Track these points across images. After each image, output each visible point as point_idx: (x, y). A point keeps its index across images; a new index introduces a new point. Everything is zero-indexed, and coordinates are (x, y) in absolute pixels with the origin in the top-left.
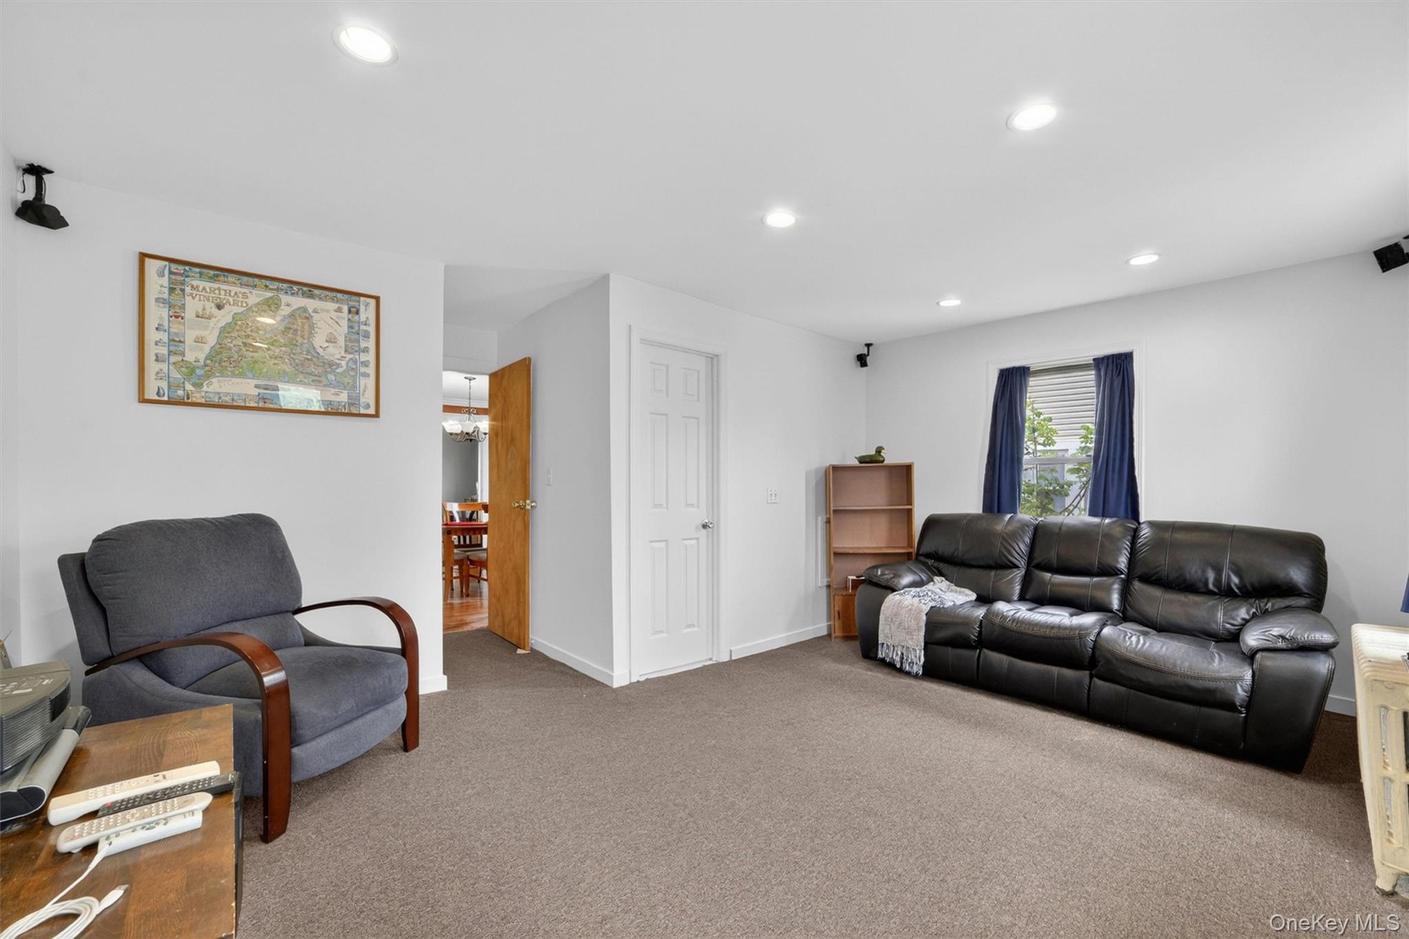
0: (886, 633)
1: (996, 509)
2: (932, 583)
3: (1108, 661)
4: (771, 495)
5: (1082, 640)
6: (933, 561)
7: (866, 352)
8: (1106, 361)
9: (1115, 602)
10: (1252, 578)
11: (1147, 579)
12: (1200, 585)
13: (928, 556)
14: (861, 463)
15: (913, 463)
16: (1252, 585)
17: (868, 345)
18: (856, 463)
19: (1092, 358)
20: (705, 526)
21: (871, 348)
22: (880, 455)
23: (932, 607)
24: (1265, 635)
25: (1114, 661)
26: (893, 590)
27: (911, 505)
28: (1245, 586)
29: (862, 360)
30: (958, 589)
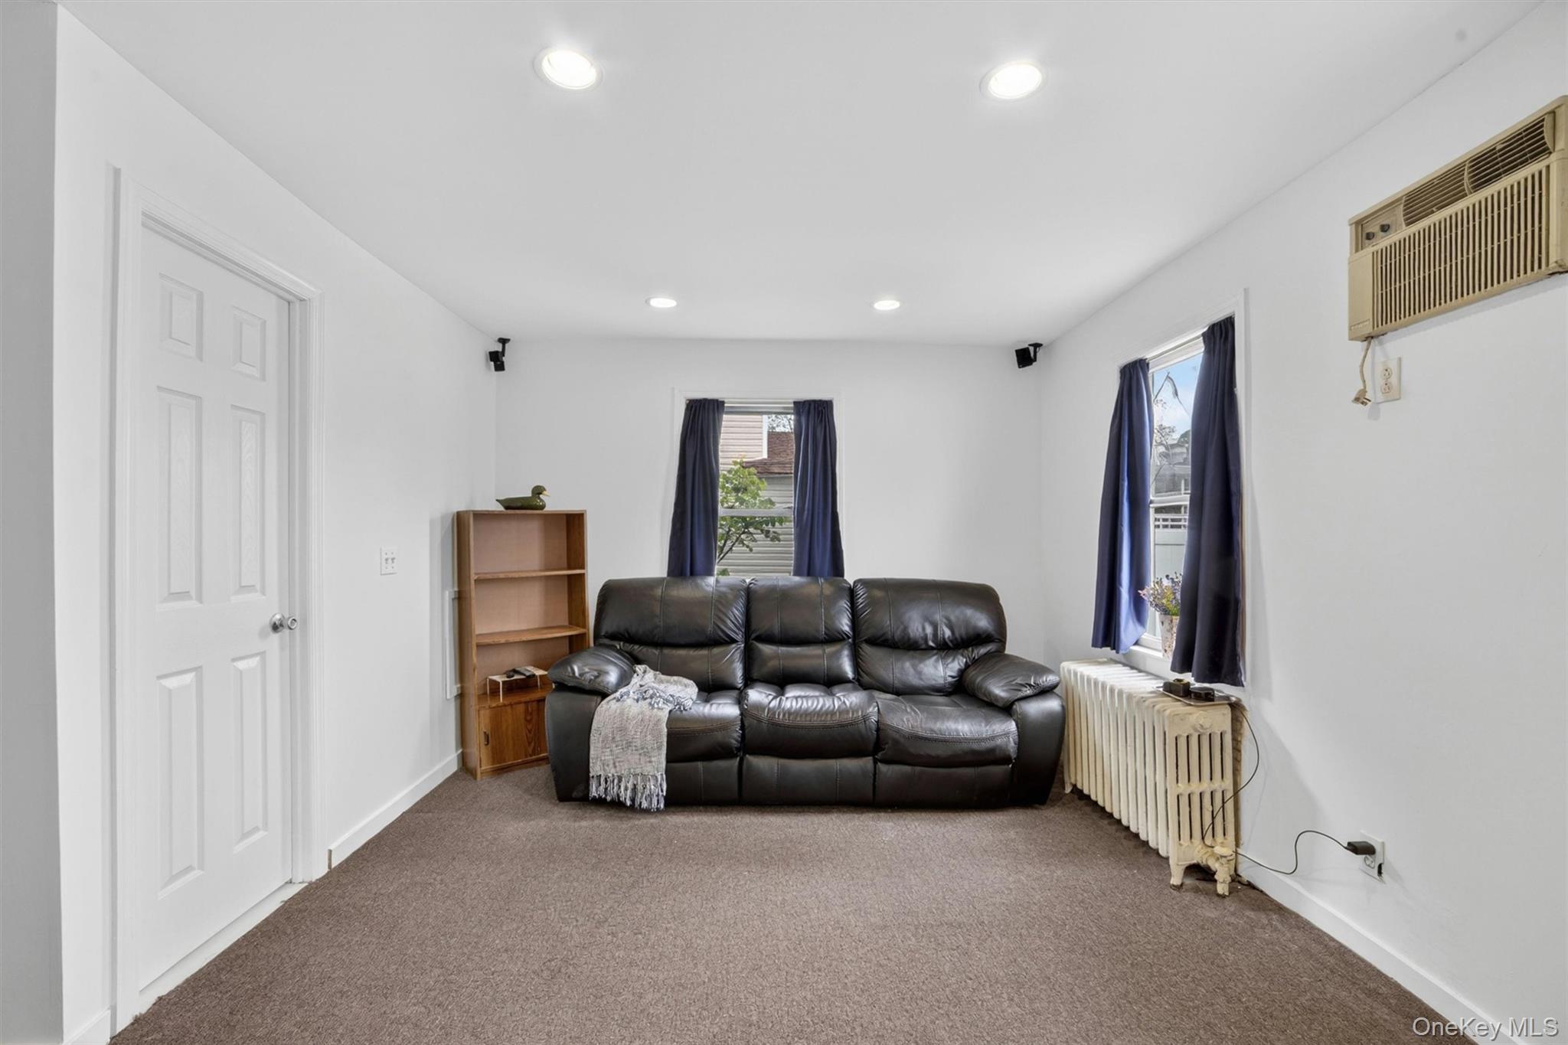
0: (602, 761)
1: (688, 573)
2: (635, 675)
3: (896, 742)
4: (387, 560)
5: (867, 722)
6: (622, 643)
7: (500, 350)
8: (807, 406)
9: (847, 668)
10: (961, 632)
11: (874, 642)
12: (921, 642)
13: (614, 637)
14: (507, 508)
15: (585, 511)
16: (962, 639)
17: (504, 341)
18: (500, 508)
19: (792, 401)
20: (276, 628)
21: (507, 345)
22: (539, 498)
23: (670, 711)
24: (1013, 685)
25: (902, 740)
26: (604, 695)
27: (584, 568)
28: (956, 639)
29: (497, 360)
30: (668, 678)
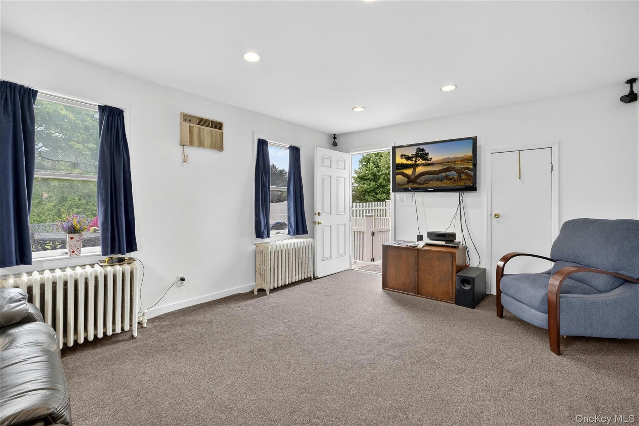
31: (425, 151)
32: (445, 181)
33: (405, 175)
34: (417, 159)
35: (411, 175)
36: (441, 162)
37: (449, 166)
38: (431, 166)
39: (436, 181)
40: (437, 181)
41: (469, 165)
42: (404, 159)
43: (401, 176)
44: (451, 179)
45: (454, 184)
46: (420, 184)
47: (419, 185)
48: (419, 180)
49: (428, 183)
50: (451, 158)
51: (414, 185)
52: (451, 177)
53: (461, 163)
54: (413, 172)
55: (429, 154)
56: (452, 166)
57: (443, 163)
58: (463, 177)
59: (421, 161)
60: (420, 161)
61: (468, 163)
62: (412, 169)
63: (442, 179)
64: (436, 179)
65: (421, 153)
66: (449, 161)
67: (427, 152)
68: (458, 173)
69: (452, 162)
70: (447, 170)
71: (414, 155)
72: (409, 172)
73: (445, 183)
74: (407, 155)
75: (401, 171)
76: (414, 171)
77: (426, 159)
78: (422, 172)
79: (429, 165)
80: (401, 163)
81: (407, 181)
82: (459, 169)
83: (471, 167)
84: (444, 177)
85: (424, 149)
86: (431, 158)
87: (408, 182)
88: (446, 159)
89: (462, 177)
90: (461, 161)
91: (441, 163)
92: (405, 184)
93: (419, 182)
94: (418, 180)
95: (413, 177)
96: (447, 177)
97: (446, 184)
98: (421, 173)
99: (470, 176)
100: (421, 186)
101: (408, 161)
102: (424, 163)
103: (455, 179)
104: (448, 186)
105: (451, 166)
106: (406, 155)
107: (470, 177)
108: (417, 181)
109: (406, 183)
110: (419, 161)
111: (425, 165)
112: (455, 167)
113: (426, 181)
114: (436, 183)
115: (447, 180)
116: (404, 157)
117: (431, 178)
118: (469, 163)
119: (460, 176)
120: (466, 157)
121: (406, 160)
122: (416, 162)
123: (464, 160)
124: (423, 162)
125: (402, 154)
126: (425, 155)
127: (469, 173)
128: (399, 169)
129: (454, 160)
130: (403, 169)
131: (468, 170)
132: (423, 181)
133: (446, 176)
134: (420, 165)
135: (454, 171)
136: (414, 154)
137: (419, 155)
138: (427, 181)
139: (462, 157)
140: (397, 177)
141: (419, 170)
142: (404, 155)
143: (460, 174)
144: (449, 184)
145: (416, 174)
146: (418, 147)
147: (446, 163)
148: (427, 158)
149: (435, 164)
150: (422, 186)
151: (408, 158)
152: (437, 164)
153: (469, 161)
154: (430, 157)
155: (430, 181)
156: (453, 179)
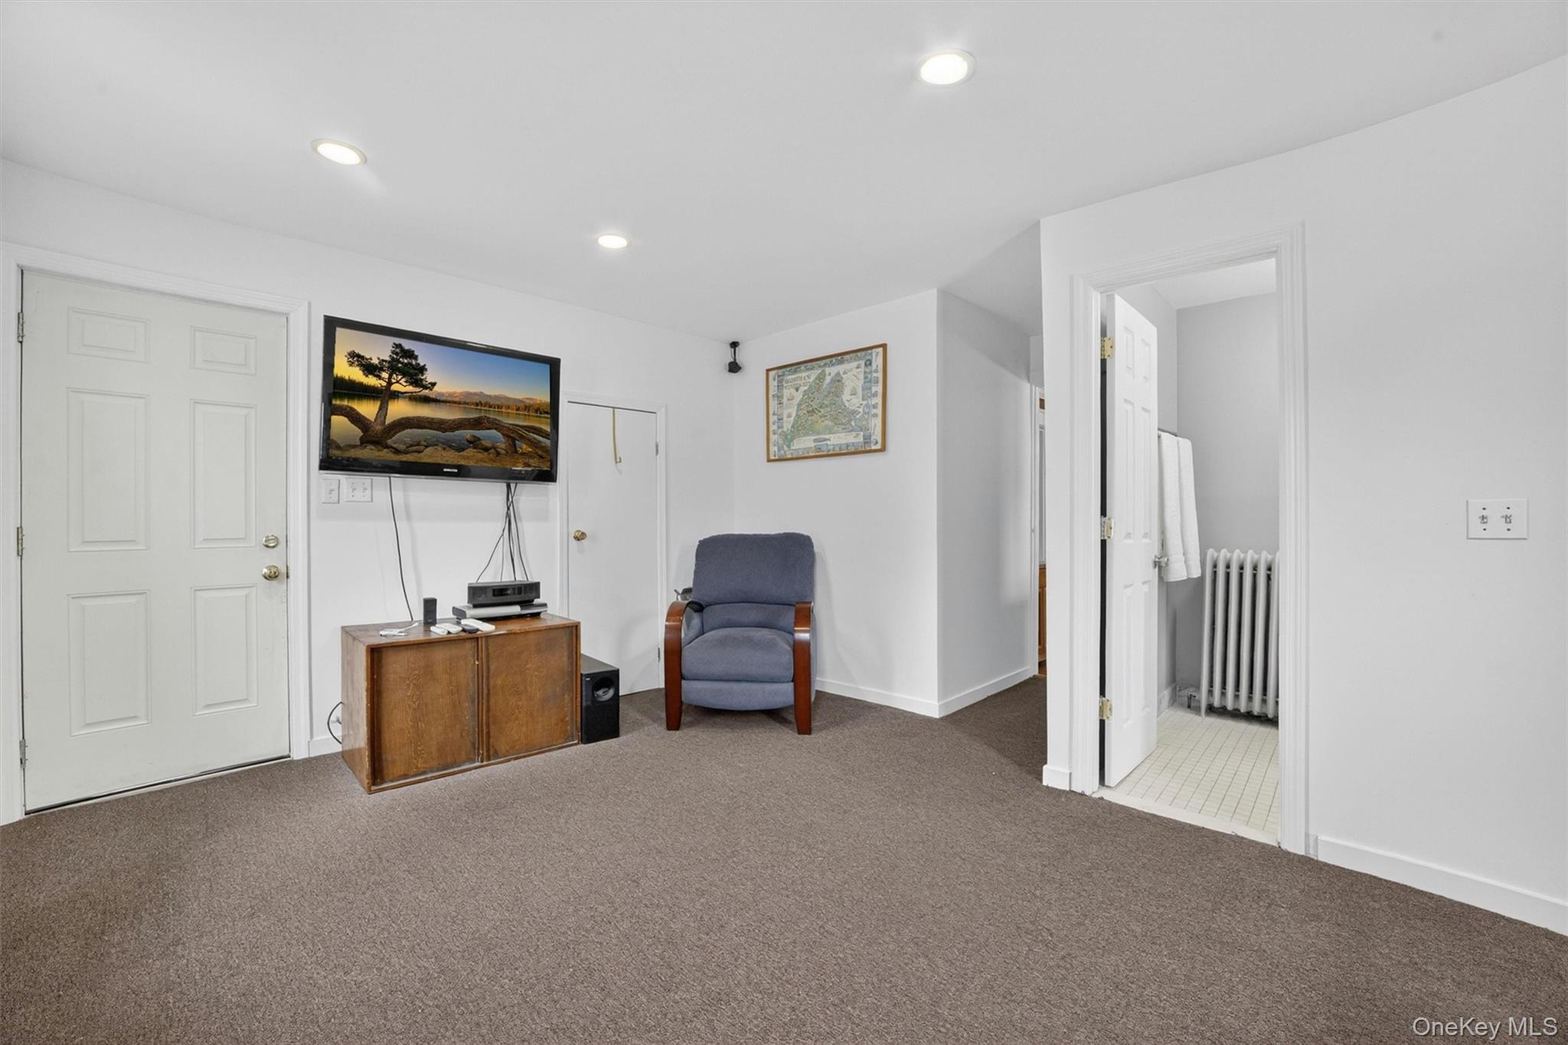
4: (1485, 518)
31: (416, 358)
32: (470, 452)
33: (356, 418)
34: (395, 375)
35: (373, 420)
36: (462, 401)
37: (483, 414)
38: (433, 405)
39: (444, 449)
40: (448, 448)
41: (541, 423)
42: (358, 368)
43: (346, 419)
44: (486, 449)
45: (494, 461)
46: (397, 451)
47: (394, 453)
48: (394, 438)
49: (419, 452)
50: (490, 396)
51: (379, 450)
52: (489, 445)
53: (516, 414)
54: (378, 412)
55: (426, 370)
56: (492, 416)
57: (465, 403)
58: (521, 448)
59: (405, 384)
60: (401, 386)
61: (537, 416)
62: (378, 404)
63: (462, 446)
64: (443, 443)
65: (406, 361)
66: (483, 402)
67: (421, 362)
68: (508, 436)
69: (490, 407)
70: (477, 424)
71: (386, 361)
72: (367, 409)
73: (468, 458)
74: (368, 357)
75: (345, 403)
76: (383, 409)
77: (417, 383)
78: (405, 416)
79: (426, 400)
80: (347, 378)
81: (361, 439)
82: (511, 427)
83: (548, 429)
84: (467, 441)
85: (413, 351)
86: (434, 384)
87: (365, 441)
88: (475, 394)
89: (518, 449)
90: (517, 410)
91: (459, 403)
92: (354, 447)
93: (395, 446)
94: (391, 438)
95: (379, 428)
96: (474, 442)
97: (470, 458)
98: (402, 419)
99: (544, 448)
100: (401, 456)
101: (367, 376)
102: (412, 393)
103: (499, 450)
104: (479, 465)
105: (488, 416)
106: (363, 357)
107: (543, 451)
108: (389, 442)
109: (358, 443)
110: (398, 382)
111: (414, 399)
112: (499, 421)
113: (416, 446)
114: (444, 455)
115: (475, 450)
116: (358, 361)
117: (428, 437)
118: (540, 417)
119: (515, 446)
120: (532, 402)
121: (361, 373)
122: (390, 383)
123: (527, 408)
124: (410, 388)
125: (352, 350)
126: (415, 369)
127: (540, 442)
128: (342, 396)
129: (498, 403)
130: (351, 397)
131: (538, 435)
132: (405, 444)
133: (472, 440)
134: (400, 395)
135: (496, 429)
136: (385, 359)
137: (400, 365)
138: (418, 444)
139: (521, 401)
140: (335, 419)
141: (399, 409)
142: (359, 356)
143: (514, 440)
144: (482, 460)
145: (388, 421)
146: (398, 341)
147: (473, 404)
148: (422, 380)
149: (443, 402)
150: (404, 458)
151: (370, 369)
152: (449, 402)
153: (541, 413)
154: (429, 380)
155: (426, 447)
156: (492, 451)
